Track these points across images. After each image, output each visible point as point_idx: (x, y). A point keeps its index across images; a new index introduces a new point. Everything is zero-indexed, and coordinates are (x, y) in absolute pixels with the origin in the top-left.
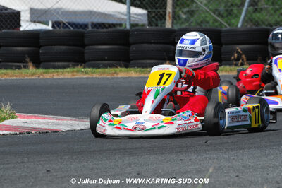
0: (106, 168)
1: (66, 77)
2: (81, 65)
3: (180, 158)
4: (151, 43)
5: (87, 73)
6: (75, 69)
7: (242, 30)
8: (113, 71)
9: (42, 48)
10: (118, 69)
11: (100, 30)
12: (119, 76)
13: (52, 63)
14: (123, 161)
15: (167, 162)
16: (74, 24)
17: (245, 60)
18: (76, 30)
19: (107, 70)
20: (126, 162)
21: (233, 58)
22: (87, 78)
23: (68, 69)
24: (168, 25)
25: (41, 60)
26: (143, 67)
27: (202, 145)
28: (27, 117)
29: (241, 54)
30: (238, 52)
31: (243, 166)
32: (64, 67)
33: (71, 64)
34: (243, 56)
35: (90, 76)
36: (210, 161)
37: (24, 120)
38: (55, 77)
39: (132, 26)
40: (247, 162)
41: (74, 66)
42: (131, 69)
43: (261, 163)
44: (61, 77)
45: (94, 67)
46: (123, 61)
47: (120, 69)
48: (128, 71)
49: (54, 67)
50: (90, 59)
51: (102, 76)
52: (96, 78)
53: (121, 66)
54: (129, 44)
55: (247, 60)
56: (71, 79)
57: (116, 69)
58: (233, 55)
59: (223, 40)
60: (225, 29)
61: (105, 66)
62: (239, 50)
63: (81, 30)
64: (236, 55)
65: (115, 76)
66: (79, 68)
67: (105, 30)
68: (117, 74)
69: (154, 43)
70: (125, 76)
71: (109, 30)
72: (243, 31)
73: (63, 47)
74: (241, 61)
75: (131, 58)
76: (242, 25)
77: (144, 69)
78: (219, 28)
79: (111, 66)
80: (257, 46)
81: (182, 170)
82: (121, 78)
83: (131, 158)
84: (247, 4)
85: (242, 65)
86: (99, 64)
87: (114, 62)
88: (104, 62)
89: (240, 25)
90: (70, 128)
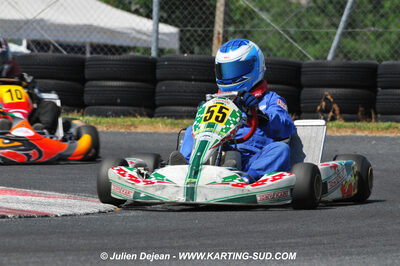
2: (78, 112)
4: (190, 80)
8: (130, 123)
10: (138, 120)
11: (111, 57)
12: (139, 130)
16: (68, 46)
17: (337, 112)
18: (72, 55)
19: (120, 120)
21: (319, 108)
26: (177, 118)
29: (332, 103)
30: (326, 99)
34: (335, 106)
39: (161, 51)
41: (68, 112)
42: (158, 119)
45: (99, 114)
46: (145, 107)
47: (139, 119)
48: (152, 124)
50: (93, 101)
51: (112, 129)
52: (103, 132)
53: (141, 115)
54: (154, 81)
55: (341, 112)
57: (133, 119)
58: (319, 103)
59: (303, 79)
60: (308, 62)
61: (117, 114)
62: (329, 97)
63: (79, 55)
64: (324, 103)
65: (133, 130)
66: (75, 116)
67: (117, 57)
68: (136, 127)
69: (195, 80)
70: (149, 131)
71: (124, 56)
72: (336, 67)
74: (331, 114)
75: (157, 103)
76: (333, 59)
79: (126, 114)
82: (142, 133)
84: (342, 25)
85: (333, 119)
86: (107, 111)
87: (131, 109)
88: (115, 108)
89: (330, 57)
90: (67, 211)
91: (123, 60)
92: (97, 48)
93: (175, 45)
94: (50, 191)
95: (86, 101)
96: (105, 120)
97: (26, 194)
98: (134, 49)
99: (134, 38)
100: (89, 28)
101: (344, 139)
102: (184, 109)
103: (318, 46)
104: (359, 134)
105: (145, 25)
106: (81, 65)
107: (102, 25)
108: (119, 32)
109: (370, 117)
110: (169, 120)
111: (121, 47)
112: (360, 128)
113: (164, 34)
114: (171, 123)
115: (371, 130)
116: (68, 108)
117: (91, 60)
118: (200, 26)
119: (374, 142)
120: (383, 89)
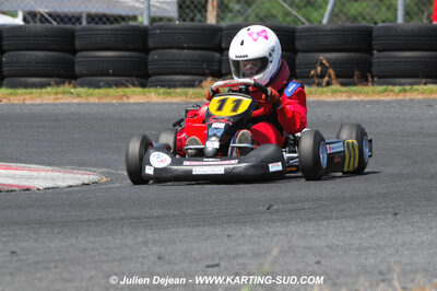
0: (107, 248)
1: (45, 102)
2: (70, 83)
3: (226, 233)
4: (183, 48)
5: (78, 96)
6: (61, 89)
7: (328, 28)
8: (122, 93)
9: (6, 54)
10: (130, 90)
11: (101, 26)
12: (131, 101)
13: (22, 79)
14: (135, 237)
15: (206, 240)
16: (59, 16)
17: (333, 76)
18: (62, 26)
19: (112, 91)
20: (140, 239)
22: (79, 104)
23: (49, 89)
24: (211, 19)
25: (5, 73)
26: (170, 87)
27: (263, 213)
29: (327, 68)
30: (321, 64)
31: (328, 247)
32: (42, 86)
33: (52, 81)
34: (331, 71)
35: (84, 101)
36: (276, 238)
38: (27, 102)
39: (153, 19)
40: (334, 240)
41: (58, 84)
42: (151, 89)
43: (356, 241)
44: (38, 101)
45: (90, 85)
46: (137, 77)
47: (132, 89)
48: (145, 94)
49: (26, 86)
50: (85, 72)
51: (104, 101)
52: (94, 104)
53: (134, 85)
54: (147, 50)
55: (337, 76)
56: (53, 104)
57: (125, 90)
58: (315, 68)
59: (298, 45)
60: (300, 26)
61: (109, 85)
62: (324, 61)
63: (70, 26)
64: (319, 69)
65: (125, 100)
66: (66, 87)
67: (109, 26)
68: (128, 97)
69: (188, 48)
70: (141, 101)
72: (331, 31)
73: (41, 54)
74: (326, 79)
75: (150, 72)
76: (329, 21)
77: (172, 90)
78: (292, 25)
79: (118, 85)
80: (353, 54)
81: (229, 252)
82: (134, 104)
83: (149, 232)
85: (328, 84)
86: (99, 82)
87: (123, 79)
88: (108, 78)
89: (324, 21)
90: (50, 184)
91: (118, 30)
94: (37, 164)
95: (78, 69)
96: (100, 90)
97: (9, 168)
99: (134, 6)
101: (338, 104)
102: (178, 77)
104: (354, 98)
106: (71, 35)
109: (367, 80)
110: (163, 90)
111: (113, 16)
112: (355, 93)
114: (164, 93)
115: (367, 94)
116: (58, 80)
117: (83, 30)
119: (368, 106)
120: (379, 51)
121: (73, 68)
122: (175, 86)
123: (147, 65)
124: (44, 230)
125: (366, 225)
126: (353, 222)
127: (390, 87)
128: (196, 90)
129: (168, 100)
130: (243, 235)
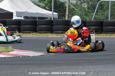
1: (30, 36)
4: (61, 25)
5: (37, 35)
6: (33, 34)
7: (93, 21)
8: (47, 35)
9: (21, 26)
10: (49, 34)
11: (43, 20)
12: (49, 37)
13: (25, 31)
15: (71, 69)
16: (33, 17)
17: (94, 32)
18: (34, 20)
19: (45, 34)
23: (31, 34)
24: (67, 19)
25: (21, 30)
28: (18, 51)
30: (92, 29)
32: (29, 33)
33: (31, 32)
34: (94, 30)
35: (38, 36)
36: (87, 69)
37: (17, 52)
38: (26, 36)
39: (54, 18)
41: (33, 33)
44: (28, 36)
46: (50, 31)
48: (52, 35)
49: (26, 33)
50: (39, 30)
51: (43, 36)
52: (41, 37)
53: (50, 33)
54: (53, 25)
55: (95, 32)
56: (32, 37)
58: (90, 30)
60: (87, 21)
61: (44, 33)
66: (35, 33)
71: (46, 20)
76: (93, 20)
78: (85, 20)
84: (95, 12)
86: (42, 32)
87: (47, 32)
88: (44, 31)
89: (92, 20)
90: (33, 55)
91: (45, 21)
92: (39, 18)
93: (57, 17)
94: (30, 50)
95: (37, 29)
96: (41, 34)
97: (24, 51)
98: (48, 18)
99: (48, 16)
100: (37, 13)
102: (59, 31)
103: (89, 17)
104: (99, 37)
105: (50, 13)
106: (36, 22)
107: (41, 13)
108: (44, 14)
109: (102, 33)
110: (56, 34)
111: (45, 18)
112: (99, 36)
113: (55, 15)
115: (102, 36)
117: (38, 21)
118: (63, 13)
119: (103, 39)
120: (105, 26)
121: (36, 29)
122: (59, 33)
123: (53, 29)
124: (35, 66)
125: (107, 66)
126: (104, 65)
127: (107, 34)
128: (64, 34)
129: (57, 36)
130: (79, 68)
